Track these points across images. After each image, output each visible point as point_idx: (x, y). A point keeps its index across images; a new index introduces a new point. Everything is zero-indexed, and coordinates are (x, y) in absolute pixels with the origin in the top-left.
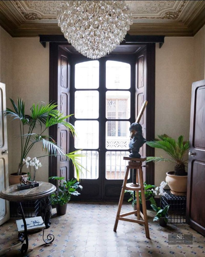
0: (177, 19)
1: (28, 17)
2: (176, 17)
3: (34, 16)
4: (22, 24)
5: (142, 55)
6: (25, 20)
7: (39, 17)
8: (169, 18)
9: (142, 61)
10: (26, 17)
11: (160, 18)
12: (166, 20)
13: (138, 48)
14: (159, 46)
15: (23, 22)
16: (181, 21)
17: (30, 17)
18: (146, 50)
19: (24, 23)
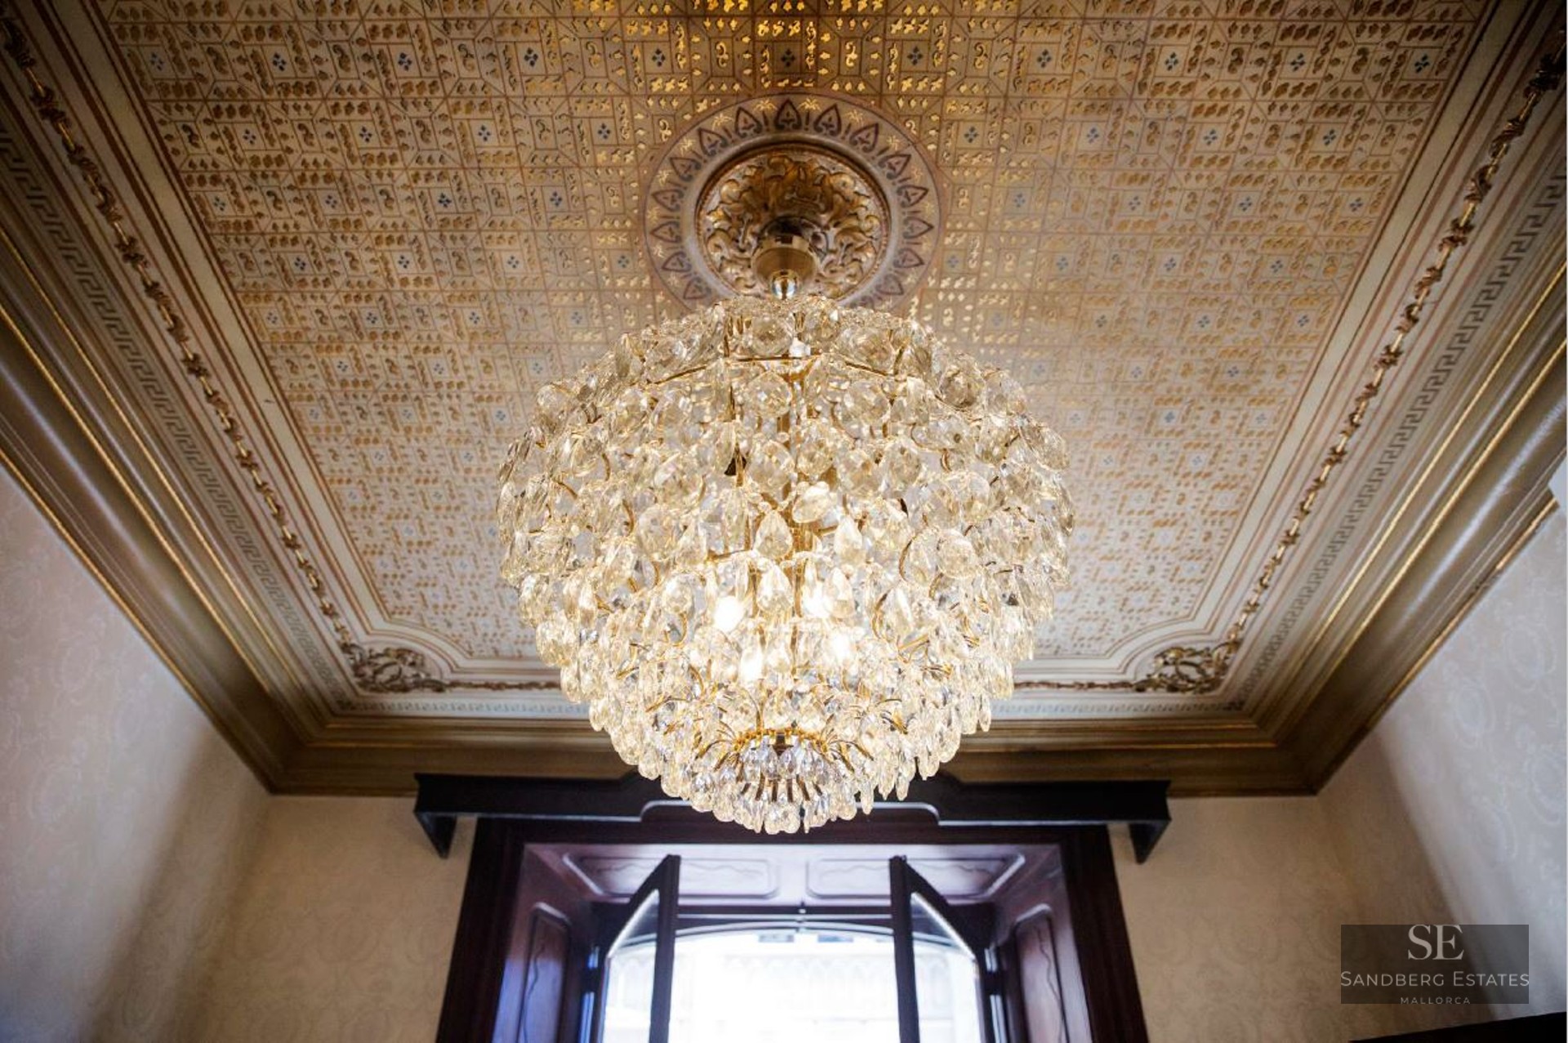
0: (1213, 693)
1: (376, 673)
2: (1214, 683)
3: (409, 672)
4: (342, 716)
5: (1042, 907)
6: (356, 694)
7: (435, 677)
8: (1173, 688)
9: (1041, 940)
10: (361, 676)
11: (1125, 684)
12: (1157, 701)
13: (1007, 861)
14: (1131, 850)
15: (343, 708)
16: (1235, 706)
17: (384, 677)
18: (1058, 871)
19: (349, 712)
